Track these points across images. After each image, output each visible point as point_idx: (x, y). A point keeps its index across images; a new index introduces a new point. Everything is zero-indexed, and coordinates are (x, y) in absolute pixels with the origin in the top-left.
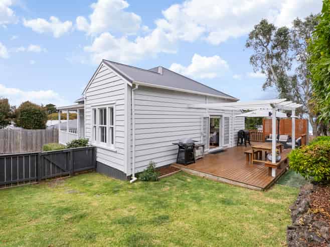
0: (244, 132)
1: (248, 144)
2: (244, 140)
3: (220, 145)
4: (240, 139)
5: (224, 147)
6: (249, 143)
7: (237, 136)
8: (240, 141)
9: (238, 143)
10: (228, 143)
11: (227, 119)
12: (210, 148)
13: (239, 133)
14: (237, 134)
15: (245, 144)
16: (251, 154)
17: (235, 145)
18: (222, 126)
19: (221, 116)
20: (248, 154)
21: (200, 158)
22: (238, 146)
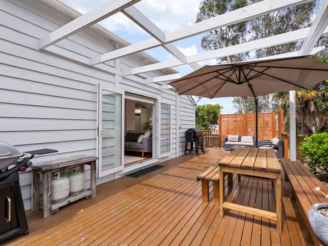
0: (194, 132)
1: (200, 151)
2: (194, 146)
3: (154, 156)
4: (189, 143)
5: (162, 158)
6: (202, 149)
7: (184, 139)
8: (189, 147)
9: (186, 150)
10: (168, 150)
11: (166, 107)
12: (126, 165)
13: (186, 133)
14: (184, 135)
15: (197, 151)
16: (216, 182)
17: (181, 154)
18: (156, 120)
19: (155, 100)
20: (205, 182)
21: (84, 198)
22: (186, 154)
